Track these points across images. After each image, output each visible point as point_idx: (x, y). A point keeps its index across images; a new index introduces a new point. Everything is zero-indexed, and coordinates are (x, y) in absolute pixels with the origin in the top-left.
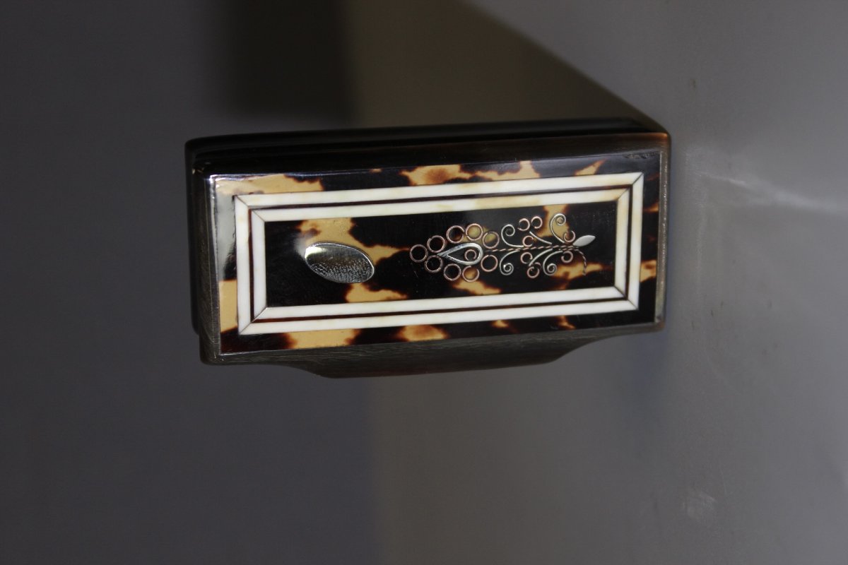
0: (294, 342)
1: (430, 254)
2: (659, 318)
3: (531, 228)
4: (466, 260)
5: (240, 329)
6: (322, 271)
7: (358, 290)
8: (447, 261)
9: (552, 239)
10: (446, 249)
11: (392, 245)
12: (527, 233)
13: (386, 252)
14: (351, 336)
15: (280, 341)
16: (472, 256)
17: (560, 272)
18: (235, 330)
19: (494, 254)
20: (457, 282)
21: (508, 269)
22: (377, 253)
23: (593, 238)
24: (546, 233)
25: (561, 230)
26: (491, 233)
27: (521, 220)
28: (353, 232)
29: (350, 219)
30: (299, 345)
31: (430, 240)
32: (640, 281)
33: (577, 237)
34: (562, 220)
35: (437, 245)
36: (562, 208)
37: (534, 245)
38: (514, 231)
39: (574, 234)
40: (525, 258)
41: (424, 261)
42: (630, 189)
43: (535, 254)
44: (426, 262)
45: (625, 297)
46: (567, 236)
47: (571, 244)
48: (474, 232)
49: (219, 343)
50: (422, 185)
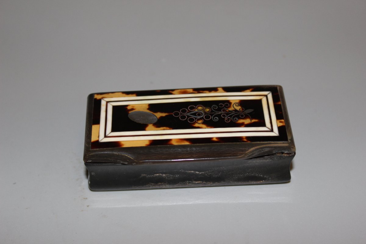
0: (123, 145)
1: (181, 114)
2: (290, 140)
3: (224, 106)
4: (196, 116)
5: (100, 140)
6: (135, 120)
7: (150, 126)
8: (188, 117)
9: (236, 110)
10: (188, 113)
11: (165, 112)
12: (223, 108)
13: (164, 115)
14: (148, 143)
15: (116, 145)
16: (199, 115)
17: (241, 121)
18: (98, 141)
19: (210, 114)
20: (194, 123)
21: (216, 119)
22: (159, 115)
23: (253, 110)
24: (231, 109)
25: (238, 108)
26: (208, 108)
27: (220, 104)
28: (149, 109)
29: (148, 105)
30: (125, 146)
31: (181, 110)
32: (277, 126)
33: (246, 110)
34: (238, 105)
35: (184, 111)
36: (238, 101)
37: (226, 112)
38: (217, 107)
39: (244, 108)
40: (223, 116)
41: (179, 117)
42: (266, 96)
43: (227, 114)
44: (180, 117)
45: (272, 131)
46: (241, 110)
47: (243, 112)
48: (200, 108)
49: (90, 146)
50: (177, 94)
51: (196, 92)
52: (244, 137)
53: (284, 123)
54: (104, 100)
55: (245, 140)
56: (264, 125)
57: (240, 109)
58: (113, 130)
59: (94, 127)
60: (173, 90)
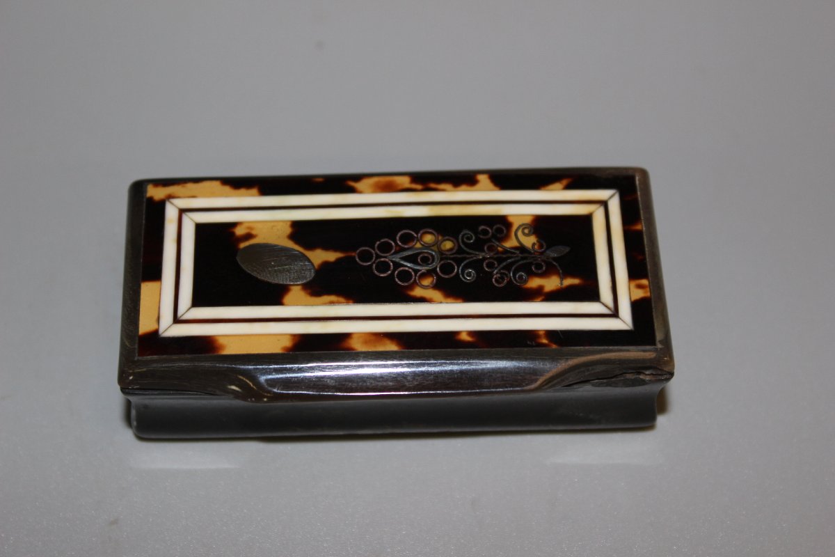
0: (221, 347)
1: (378, 257)
2: (662, 342)
3: (494, 236)
4: (419, 264)
5: (161, 331)
6: (256, 271)
7: (296, 292)
8: (397, 265)
9: (522, 249)
10: (396, 253)
11: (335, 249)
12: (489, 240)
13: (331, 256)
14: (287, 343)
15: (205, 345)
16: (425, 260)
17: (534, 283)
18: (156, 332)
19: (453, 259)
20: (411, 287)
21: (469, 276)
22: (319, 257)
23: (567, 249)
24: (511, 243)
25: (529, 241)
26: (448, 240)
27: (482, 227)
28: (292, 237)
29: (289, 224)
30: (227, 352)
31: (378, 243)
32: (630, 299)
33: (548, 248)
34: (530, 231)
35: (386, 248)
36: (528, 220)
37: (498, 252)
38: (474, 238)
39: (544, 244)
40: (490, 265)
41: (371, 265)
42: (604, 204)
43: (500, 260)
44: (374, 265)
45: (615, 314)
46: (536, 247)
47: (542, 253)
48: (428, 238)
49: (136, 346)
50: (368, 193)
51: (419, 187)
52: (541, 333)
53: (648, 289)
54: (172, 204)
55: (545, 341)
56: (594, 296)
57: (534, 244)
58: (197, 301)
59: (147, 289)
60: (358, 178)
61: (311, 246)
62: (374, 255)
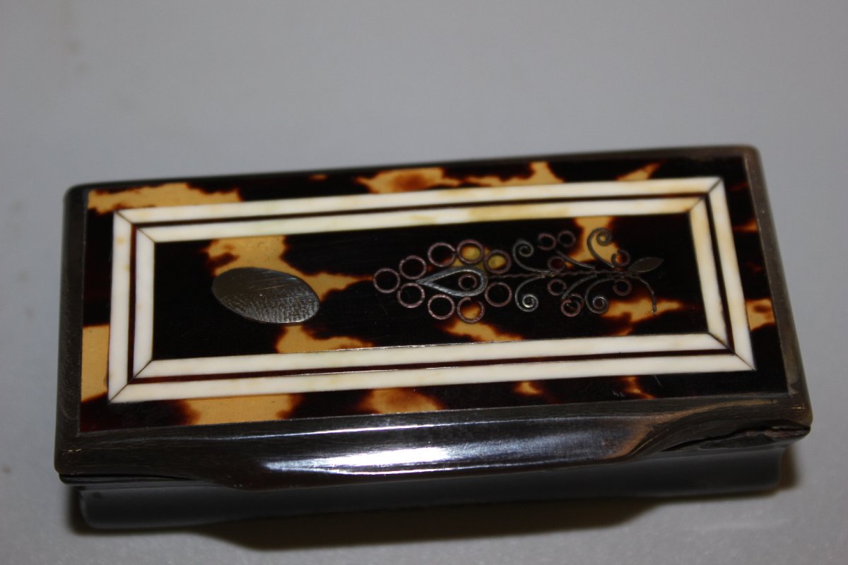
0: (195, 415)
1: (404, 281)
2: (794, 386)
3: (559, 247)
4: (459, 289)
5: (111, 394)
6: (238, 306)
7: (294, 335)
8: (430, 292)
9: (598, 263)
10: (428, 274)
11: (345, 273)
12: (553, 253)
13: (340, 282)
14: (285, 406)
15: (174, 411)
16: (469, 284)
17: (618, 310)
18: (105, 396)
19: (506, 281)
20: (451, 322)
21: (528, 305)
22: (325, 283)
23: (660, 261)
24: (583, 256)
25: (607, 252)
26: (498, 254)
27: (541, 236)
28: (287, 257)
29: (281, 239)
30: (203, 421)
31: (403, 262)
32: (749, 327)
33: (634, 259)
34: (607, 239)
35: (414, 269)
36: (603, 223)
37: (566, 269)
38: (532, 250)
39: (627, 254)
40: (557, 287)
41: (395, 293)
42: (704, 197)
43: (569, 280)
44: (399, 293)
45: (729, 349)
46: (617, 260)
47: (625, 269)
48: (471, 253)
49: (78, 417)
50: (386, 192)
51: (454, 182)
52: (631, 380)
53: (771, 313)
54: (122, 217)
55: (636, 391)
56: (698, 324)
57: (613, 257)
58: (160, 352)
59: (91, 335)
60: (372, 172)
61: (311, 270)
62: (399, 279)
